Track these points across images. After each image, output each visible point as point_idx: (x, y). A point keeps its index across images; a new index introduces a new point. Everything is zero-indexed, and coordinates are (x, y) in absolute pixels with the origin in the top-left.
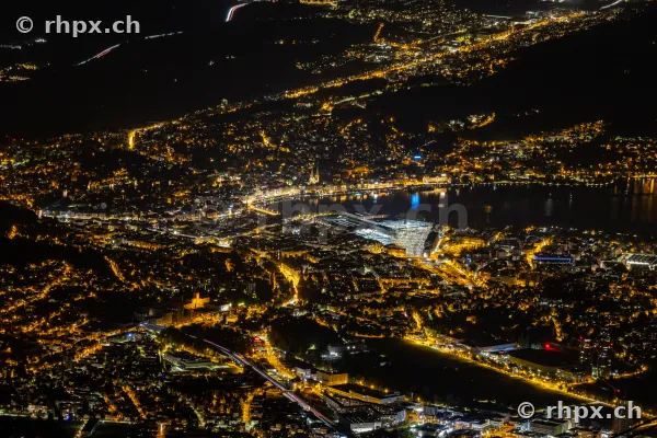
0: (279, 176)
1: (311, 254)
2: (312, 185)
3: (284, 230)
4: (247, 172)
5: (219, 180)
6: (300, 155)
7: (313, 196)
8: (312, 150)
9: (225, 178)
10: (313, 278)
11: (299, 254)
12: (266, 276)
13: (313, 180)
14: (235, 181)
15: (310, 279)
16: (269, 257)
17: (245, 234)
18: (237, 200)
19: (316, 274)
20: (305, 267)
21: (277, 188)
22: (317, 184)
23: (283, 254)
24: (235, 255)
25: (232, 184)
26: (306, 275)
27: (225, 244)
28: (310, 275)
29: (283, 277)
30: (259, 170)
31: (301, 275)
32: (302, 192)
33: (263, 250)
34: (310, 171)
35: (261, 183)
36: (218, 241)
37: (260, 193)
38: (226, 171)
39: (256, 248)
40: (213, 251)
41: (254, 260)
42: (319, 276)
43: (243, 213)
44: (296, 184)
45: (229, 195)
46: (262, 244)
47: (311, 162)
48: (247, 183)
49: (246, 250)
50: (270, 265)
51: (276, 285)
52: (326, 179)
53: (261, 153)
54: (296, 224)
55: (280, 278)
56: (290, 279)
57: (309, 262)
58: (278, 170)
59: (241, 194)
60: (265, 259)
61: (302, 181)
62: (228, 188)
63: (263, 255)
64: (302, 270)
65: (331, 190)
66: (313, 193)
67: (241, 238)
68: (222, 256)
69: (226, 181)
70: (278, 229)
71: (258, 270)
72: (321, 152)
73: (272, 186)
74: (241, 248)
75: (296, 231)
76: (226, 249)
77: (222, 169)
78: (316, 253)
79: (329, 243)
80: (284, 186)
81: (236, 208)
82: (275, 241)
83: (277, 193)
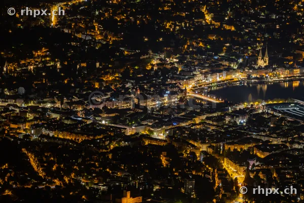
0: (223, 58)
1: (259, 148)
2: (260, 68)
3: (228, 119)
4: (187, 53)
5: (154, 62)
6: (246, 34)
7: (261, 81)
8: (260, 28)
9: (161, 60)
10: (261, 175)
11: (245, 147)
12: (207, 172)
13: (261, 63)
14: (172, 64)
15: (257, 176)
16: (210, 151)
17: (183, 125)
18: (174, 86)
19: (263, 171)
20: (251, 163)
21: (220, 71)
22: (266, 67)
23: (227, 147)
24: (172, 148)
25: (169, 67)
26: (252, 171)
27: (160, 135)
28: (258, 171)
29: (227, 173)
30: (200, 51)
31: (247, 172)
32: (249, 77)
33: (203, 142)
34: (258, 52)
35: (201, 66)
36: (152, 132)
37: (200, 77)
38: (162, 52)
39: (195, 140)
40: (147, 143)
41: (193, 154)
42: (267, 173)
43: (181, 100)
44: (241, 67)
45: (165, 79)
46: (202, 136)
47: (259, 42)
48: (186, 65)
49: (184, 143)
50: (211, 160)
51: (218, 183)
52: (276, 62)
53: (203, 31)
54: (242, 113)
55: (224, 174)
56: (234, 176)
57: (256, 156)
58: (221, 51)
59: (180, 79)
60: (205, 153)
61: (249, 63)
62: (165, 71)
63: (204, 148)
64: (248, 165)
65: (282, 74)
66: (262, 77)
67: (180, 128)
68: (157, 149)
69: (163, 63)
70: (220, 119)
71: (198, 166)
72: (270, 30)
73: (215, 69)
74: (178, 140)
75: (242, 121)
76: (161, 140)
77: (158, 50)
78: (264, 147)
79: (279, 135)
80: (229, 70)
81: (173, 93)
82: (218, 132)
83: (219, 78)
